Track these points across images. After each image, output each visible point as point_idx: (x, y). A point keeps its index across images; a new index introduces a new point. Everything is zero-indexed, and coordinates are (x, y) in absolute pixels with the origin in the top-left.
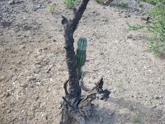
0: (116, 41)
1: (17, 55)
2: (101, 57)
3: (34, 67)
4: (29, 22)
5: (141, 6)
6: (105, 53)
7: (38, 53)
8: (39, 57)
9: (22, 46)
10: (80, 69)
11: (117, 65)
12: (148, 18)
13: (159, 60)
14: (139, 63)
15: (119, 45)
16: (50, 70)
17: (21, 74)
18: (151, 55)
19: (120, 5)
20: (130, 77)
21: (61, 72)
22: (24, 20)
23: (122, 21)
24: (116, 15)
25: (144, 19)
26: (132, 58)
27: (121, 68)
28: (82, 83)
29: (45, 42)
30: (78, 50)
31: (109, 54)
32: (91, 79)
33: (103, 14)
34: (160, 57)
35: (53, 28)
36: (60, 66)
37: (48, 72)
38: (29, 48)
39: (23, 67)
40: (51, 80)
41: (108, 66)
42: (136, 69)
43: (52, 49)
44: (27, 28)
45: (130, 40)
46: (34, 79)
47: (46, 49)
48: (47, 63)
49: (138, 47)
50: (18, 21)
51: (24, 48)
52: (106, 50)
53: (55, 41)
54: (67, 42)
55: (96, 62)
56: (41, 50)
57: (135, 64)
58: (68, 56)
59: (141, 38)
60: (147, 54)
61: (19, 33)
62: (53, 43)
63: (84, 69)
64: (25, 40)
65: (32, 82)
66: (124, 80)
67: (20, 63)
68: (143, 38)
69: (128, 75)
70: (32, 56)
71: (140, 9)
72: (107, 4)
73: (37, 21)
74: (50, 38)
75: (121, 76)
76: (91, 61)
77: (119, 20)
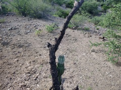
0: (84, 54)
1: (12, 66)
2: (74, 66)
3: (25, 76)
4: (22, 42)
5: (98, 29)
6: (77, 63)
7: (28, 65)
8: (29, 68)
9: (16, 60)
10: (60, 77)
11: (87, 72)
12: (104, 38)
13: (116, 67)
14: (102, 70)
15: (86, 57)
16: (37, 77)
17: (15, 82)
18: (110, 64)
19: (84, 29)
20: (97, 81)
21: (45, 79)
22: (19, 41)
23: (86, 39)
24: (82, 36)
25: (101, 38)
26: (97, 66)
27: (89, 75)
28: (62, 88)
29: (33, 56)
30: (59, 64)
31: (80, 64)
32: (68, 84)
33: (73, 36)
34: (116, 65)
35: (39, 46)
36: (44, 74)
37: (35, 80)
38: (21, 61)
39: (17, 76)
40: (38, 86)
41: (80, 73)
42: (101, 75)
43: (39, 61)
44: (20, 46)
45: (93, 53)
46: (25, 86)
47: (34, 61)
48: (35, 73)
49: (100, 58)
50: (14, 42)
51: (18, 61)
52: (77, 61)
53: (40, 55)
54: (51, 59)
55: (71, 70)
56: (31, 62)
57: (99, 70)
58: (52, 68)
59: (101, 51)
60: (106, 63)
61: (14, 50)
62: (39, 57)
63: (63, 77)
64: (19, 55)
65: (23, 88)
66: (93, 84)
67: (14, 73)
68: (103, 51)
69: (95, 79)
70: (24, 67)
71: (97, 31)
72: (75, 29)
73: (28, 41)
74: (37, 53)
75: (91, 81)
76: (67, 70)
77: (84, 39)
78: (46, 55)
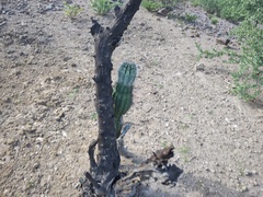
0: (179, 74)
1: (5, 85)
2: (154, 98)
3: (34, 110)
4: (31, 31)
5: (214, 23)
6: (161, 92)
7: (43, 85)
8: (45, 92)
9: (14, 70)
10: (119, 120)
11: (181, 114)
12: (228, 41)
13: (249, 109)
14: (216, 111)
15: (183, 80)
16: (63, 115)
17: (8, 121)
18: (236, 101)
19: (183, 18)
20: (204, 136)
21: (83, 121)
22: (23, 27)
23: (187, 42)
24: (177, 31)
25: (221, 42)
26: (206, 103)
27: (187, 120)
29: (56, 67)
30: (119, 86)
31: (167, 94)
32: (136, 137)
33: (157, 29)
34: (251, 105)
35: (72, 44)
36: (81, 110)
37: (59, 120)
38: (27, 75)
39: (14, 108)
40: (64, 134)
41: (166, 114)
42: (212, 122)
43: (69, 79)
44: (26, 41)
45: (200, 74)
46: (33, 132)
47: (58, 78)
48: (58, 104)
49: (215, 86)
50: (12, 28)
51: (18, 74)
52: (162, 87)
53: (74, 66)
54: (99, 68)
55: (146, 106)
56: (50, 80)
57: (210, 113)
58: (99, 95)
59: (219, 71)
60: (229, 97)
61: (10, 48)
62: (70, 69)
63: (125, 119)
64: (21, 60)
65: (29, 136)
66: (193, 142)
67: (9, 101)
68: (222, 71)
69: (199, 131)
70: (32, 89)
71: (214, 26)
72: (163, 14)
73: (45, 30)
74: (65, 60)
75: (189, 133)
76: (137, 105)
77: (183, 40)
78: (87, 67)
